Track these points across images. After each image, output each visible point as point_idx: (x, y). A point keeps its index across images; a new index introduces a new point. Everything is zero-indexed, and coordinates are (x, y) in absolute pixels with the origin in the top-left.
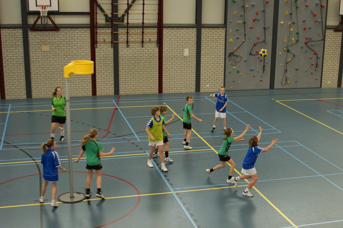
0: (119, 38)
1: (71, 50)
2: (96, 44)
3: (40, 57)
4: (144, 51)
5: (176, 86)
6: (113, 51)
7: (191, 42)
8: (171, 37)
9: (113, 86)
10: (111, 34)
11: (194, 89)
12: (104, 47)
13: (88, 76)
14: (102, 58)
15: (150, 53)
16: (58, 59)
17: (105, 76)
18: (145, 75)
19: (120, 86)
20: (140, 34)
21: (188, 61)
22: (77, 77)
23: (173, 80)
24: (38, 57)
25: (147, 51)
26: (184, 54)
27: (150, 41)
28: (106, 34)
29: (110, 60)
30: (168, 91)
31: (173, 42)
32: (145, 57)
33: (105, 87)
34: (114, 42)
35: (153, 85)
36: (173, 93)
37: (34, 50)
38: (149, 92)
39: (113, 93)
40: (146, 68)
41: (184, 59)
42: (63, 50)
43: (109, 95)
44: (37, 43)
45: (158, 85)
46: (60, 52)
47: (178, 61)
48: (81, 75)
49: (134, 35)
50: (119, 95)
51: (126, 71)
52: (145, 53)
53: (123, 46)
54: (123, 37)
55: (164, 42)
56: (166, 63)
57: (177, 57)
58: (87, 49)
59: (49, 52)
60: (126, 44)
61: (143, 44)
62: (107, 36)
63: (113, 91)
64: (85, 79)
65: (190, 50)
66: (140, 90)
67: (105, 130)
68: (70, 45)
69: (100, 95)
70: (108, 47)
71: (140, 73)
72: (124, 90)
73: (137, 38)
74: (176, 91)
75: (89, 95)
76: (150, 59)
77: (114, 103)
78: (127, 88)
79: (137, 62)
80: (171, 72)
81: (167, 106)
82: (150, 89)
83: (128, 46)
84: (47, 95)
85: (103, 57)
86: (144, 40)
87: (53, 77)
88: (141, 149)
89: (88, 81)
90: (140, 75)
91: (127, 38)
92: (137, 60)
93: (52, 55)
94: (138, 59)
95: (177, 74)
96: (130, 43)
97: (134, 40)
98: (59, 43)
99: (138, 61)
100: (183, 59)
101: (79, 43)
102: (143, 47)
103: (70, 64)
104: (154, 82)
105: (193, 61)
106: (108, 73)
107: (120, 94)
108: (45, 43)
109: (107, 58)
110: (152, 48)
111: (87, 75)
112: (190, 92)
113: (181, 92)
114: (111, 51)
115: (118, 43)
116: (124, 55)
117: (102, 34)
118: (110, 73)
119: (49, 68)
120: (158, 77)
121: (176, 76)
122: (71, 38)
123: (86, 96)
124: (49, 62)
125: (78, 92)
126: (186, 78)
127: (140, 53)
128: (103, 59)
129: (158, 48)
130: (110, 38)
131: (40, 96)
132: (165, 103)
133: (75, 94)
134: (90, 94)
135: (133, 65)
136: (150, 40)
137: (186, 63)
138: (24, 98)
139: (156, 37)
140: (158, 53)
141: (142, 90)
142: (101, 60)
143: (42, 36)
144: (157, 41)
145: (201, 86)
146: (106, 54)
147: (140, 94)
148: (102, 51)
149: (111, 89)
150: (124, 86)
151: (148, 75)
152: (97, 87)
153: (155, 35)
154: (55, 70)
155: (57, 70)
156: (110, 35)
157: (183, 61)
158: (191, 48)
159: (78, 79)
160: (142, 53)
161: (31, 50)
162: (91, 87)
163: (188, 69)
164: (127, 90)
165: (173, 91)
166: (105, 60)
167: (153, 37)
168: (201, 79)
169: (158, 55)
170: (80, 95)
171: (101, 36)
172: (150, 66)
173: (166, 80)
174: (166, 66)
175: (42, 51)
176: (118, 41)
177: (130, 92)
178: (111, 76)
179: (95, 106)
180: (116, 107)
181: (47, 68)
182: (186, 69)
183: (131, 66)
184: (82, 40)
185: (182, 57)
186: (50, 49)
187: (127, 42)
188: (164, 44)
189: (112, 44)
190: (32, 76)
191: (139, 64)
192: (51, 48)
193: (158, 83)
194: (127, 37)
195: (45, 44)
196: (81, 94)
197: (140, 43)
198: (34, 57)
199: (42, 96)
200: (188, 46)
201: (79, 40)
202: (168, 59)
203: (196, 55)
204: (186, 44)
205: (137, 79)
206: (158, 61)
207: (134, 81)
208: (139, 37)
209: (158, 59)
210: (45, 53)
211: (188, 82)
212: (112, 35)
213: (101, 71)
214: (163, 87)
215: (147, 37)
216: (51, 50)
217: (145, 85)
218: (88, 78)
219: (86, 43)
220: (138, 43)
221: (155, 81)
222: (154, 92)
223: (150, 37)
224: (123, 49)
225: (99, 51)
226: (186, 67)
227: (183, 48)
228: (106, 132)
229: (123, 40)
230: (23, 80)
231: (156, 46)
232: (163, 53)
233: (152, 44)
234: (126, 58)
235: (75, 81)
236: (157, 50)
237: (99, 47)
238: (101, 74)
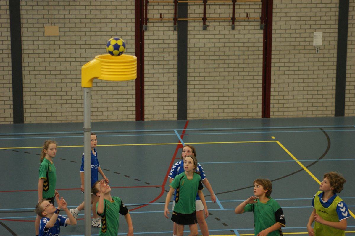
0: (189, 11)
1: (98, 34)
2: (146, 24)
3: (40, 47)
4: (236, 36)
5: (296, 105)
6: (176, 37)
7: (328, 18)
8: (289, 10)
9: (176, 103)
10: (174, 4)
11: (332, 110)
12: (161, 29)
13: (130, 84)
14: (156, 50)
15: (247, 40)
16: (73, 51)
17: (161, 83)
18: (236, 82)
19: (188, 103)
20: (230, 5)
21: (321, 56)
22: (109, 84)
23: (290, 93)
24: (36, 47)
25: (242, 36)
26: (313, 41)
27: (248, 18)
28: (164, 5)
29: (171, 54)
30: (281, 114)
31: (293, 19)
32: (237, 49)
33: (161, 104)
34: (179, 19)
35: (251, 102)
36: (289, 117)
37: (31, 34)
38: (243, 115)
39: (176, 116)
40: (239, 70)
41: (314, 51)
42: (83, 34)
43: (167, 119)
44: (36, 21)
45: (261, 102)
46: (78, 38)
47: (302, 56)
48: (117, 82)
49: (217, 7)
50: (185, 121)
51: (201, 74)
52: (237, 40)
53: (196, 28)
54: (197, 11)
55: (274, 19)
56: (278, 60)
57: (299, 48)
58: (129, 33)
59: (58, 38)
60: (201, 24)
61: (233, 23)
62: (165, 7)
63: (176, 112)
64: (124, 88)
65: (326, 35)
66: (226, 110)
67: (157, 187)
68: (98, 25)
69: (150, 119)
70: (167, 29)
71: (227, 78)
72: (196, 111)
73: (223, 11)
74: (295, 113)
75: (131, 120)
76: (246, 53)
77: (176, 135)
78: (201, 107)
79: (221, 57)
80: (287, 77)
81: (278, 142)
82: (245, 110)
83: (205, 28)
84: (52, 119)
85: (159, 48)
86: (236, 15)
87: (64, 85)
88: (225, 225)
89: (129, 92)
90: (226, 82)
91: (205, 13)
92: (222, 53)
93: (63, 43)
94: (224, 51)
95: (299, 81)
96: (209, 22)
97: (217, 16)
98: (78, 21)
99: (224, 55)
100: (311, 52)
101: (113, 21)
102: (233, 28)
103: (93, 62)
104: (253, 96)
105: (332, 55)
106: (167, 79)
107: (188, 119)
108: (50, 21)
109: (165, 50)
110: (251, 32)
111: (127, 82)
112: (325, 116)
113: (306, 116)
114: (173, 36)
115: (186, 21)
116: (197, 45)
117: (157, 4)
118: (171, 79)
119: (58, 68)
120: (261, 86)
121: (296, 85)
122: (99, 12)
123: (126, 120)
124: (58, 55)
125: (110, 113)
126: (317, 88)
127: (227, 40)
128: (159, 52)
129: (262, 32)
130: (173, 11)
131: (38, 119)
132: (273, 138)
133: (105, 118)
134: (133, 117)
135: (214, 64)
136: (247, 16)
137: (317, 60)
138: (9, 123)
139: (260, 11)
140: (262, 40)
141: (231, 110)
142: (154, 54)
143: (46, 8)
144: (261, 18)
145: (346, 104)
146: (164, 43)
147: (226, 118)
148: (157, 37)
149: (172, 108)
150: (196, 103)
151: (241, 82)
152: (146, 104)
153: (258, 7)
154: (69, 72)
155: (73, 72)
156: (173, 7)
157: (312, 56)
158: (327, 31)
159: (110, 88)
160: (232, 40)
161: (25, 34)
162: (134, 104)
163: (321, 72)
164: (202, 111)
165: (291, 113)
166: (161, 54)
167: (253, 11)
168: (347, 92)
169: (262, 44)
170: (114, 119)
171: (155, 7)
172: (246, 65)
173: (277, 93)
174: (277, 65)
175: (44, 36)
176: (187, 17)
177: (206, 115)
178: (171, 83)
179: (140, 140)
180: (180, 142)
181: (54, 68)
182: (316, 72)
183: (211, 66)
184: (119, 16)
185: (310, 48)
186: (59, 32)
187: (204, 19)
188: (274, 23)
189: (175, 24)
190: (24, 81)
191: (227, 61)
192: (61, 30)
193: (260, 98)
194: (205, 9)
195: (52, 23)
196: (115, 117)
197: (229, 22)
198: (30, 47)
199: (43, 120)
200: (322, 27)
201: (114, 16)
202: (282, 52)
203: (337, 44)
204: (318, 22)
205: (221, 90)
206: (261, 57)
207: (216, 94)
208: (227, 11)
209: (262, 53)
210: (51, 39)
211: (321, 96)
212: (175, 6)
213: (154, 73)
214: (271, 106)
215: (243, 11)
216: (63, 34)
217: (236, 102)
218: (130, 88)
219: (126, 21)
220: (225, 21)
221: (255, 94)
222: (254, 114)
223: (247, 11)
224: (197, 32)
225: (151, 37)
226: (316, 68)
227: (311, 31)
228: (160, 190)
229: (197, 16)
230: (8, 90)
231: (259, 27)
232: (273, 40)
233: (251, 23)
234: (201, 49)
235: (105, 93)
236: (260, 35)
237: (151, 29)
238: (154, 79)
